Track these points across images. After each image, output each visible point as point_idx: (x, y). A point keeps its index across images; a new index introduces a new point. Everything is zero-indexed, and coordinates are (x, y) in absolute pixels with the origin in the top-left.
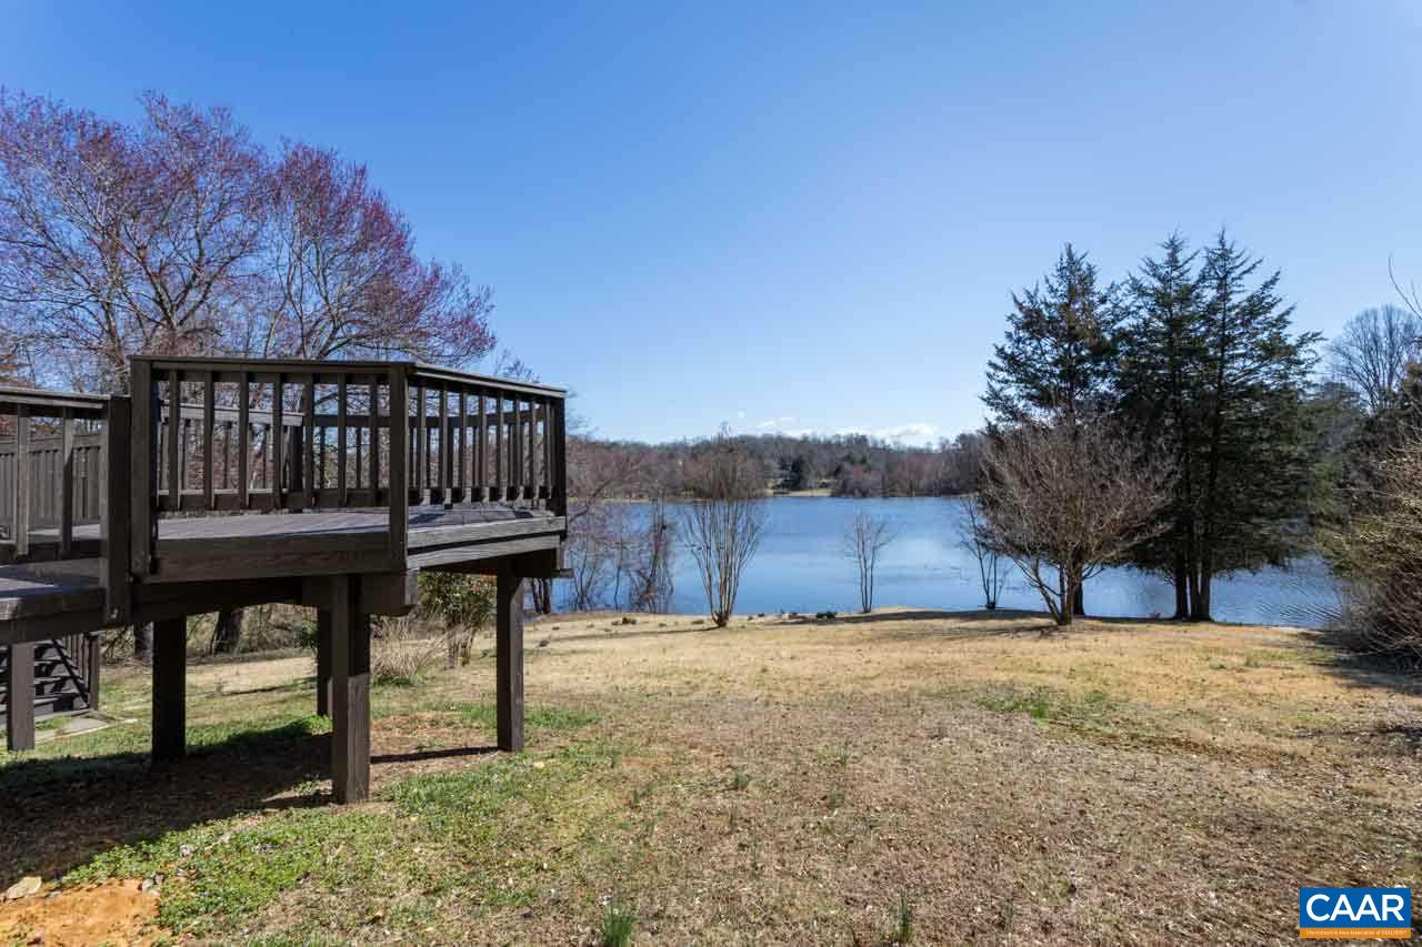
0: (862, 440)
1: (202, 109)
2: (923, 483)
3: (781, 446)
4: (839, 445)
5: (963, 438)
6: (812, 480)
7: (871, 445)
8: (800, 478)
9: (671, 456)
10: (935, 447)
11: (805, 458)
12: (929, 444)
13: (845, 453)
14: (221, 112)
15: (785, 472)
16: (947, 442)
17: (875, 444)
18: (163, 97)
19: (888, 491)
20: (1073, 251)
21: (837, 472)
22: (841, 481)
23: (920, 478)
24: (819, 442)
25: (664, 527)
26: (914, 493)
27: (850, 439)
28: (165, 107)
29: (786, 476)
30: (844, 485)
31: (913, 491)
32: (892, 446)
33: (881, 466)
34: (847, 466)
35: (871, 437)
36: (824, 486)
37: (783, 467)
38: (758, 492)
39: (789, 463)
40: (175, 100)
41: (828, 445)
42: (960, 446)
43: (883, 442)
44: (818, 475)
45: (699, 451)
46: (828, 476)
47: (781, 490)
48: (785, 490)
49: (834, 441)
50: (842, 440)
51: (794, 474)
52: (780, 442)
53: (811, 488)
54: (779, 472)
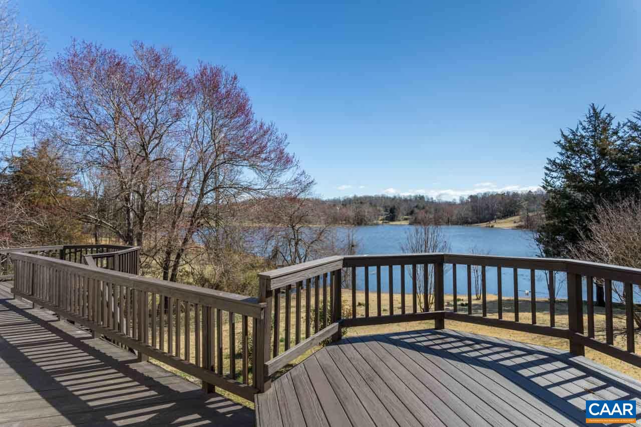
0: (422, 198)
1: (158, 50)
2: (454, 218)
3: (384, 200)
4: (411, 200)
5: (471, 197)
6: (401, 217)
7: (426, 200)
8: (394, 216)
9: (334, 205)
10: (458, 201)
11: (396, 206)
12: (455, 200)
13: (415, 204)
14: (167, 51)
15: (387, 213)
16: (463, 198)
17: (428, 199)
18: (142, 43)
19: (437, 222)
20: (596, 107)
21: (412, 213)
22: (414, 218)
23: (452, 216)
24: (401, 198)
25: (353, 246)
26: (450, 223)
27: (416, 197)
28: (143, 48)
29: (388, 215)
30: (416, 219)
31: (449, 222)
32: (437, 201)
33: (433, 210)
34: (416, 210)
35: (427, 196)
36: (406, 219)
37: (386, 211)
38: (375, 222)
39: (389, 209)
40: (147, 45)
41: (406, 200)
42: (469, 200)
43: (432, 198)
44: (403, 215)
45: (346, 203)
46: (407, 215)
47: (385, 221)
48: (387, 221)
49: (409, 198)
50: (412, 198)
51: (391, 214)
52: (384, 199)
53: (399, 221)
54: (384, 213)
